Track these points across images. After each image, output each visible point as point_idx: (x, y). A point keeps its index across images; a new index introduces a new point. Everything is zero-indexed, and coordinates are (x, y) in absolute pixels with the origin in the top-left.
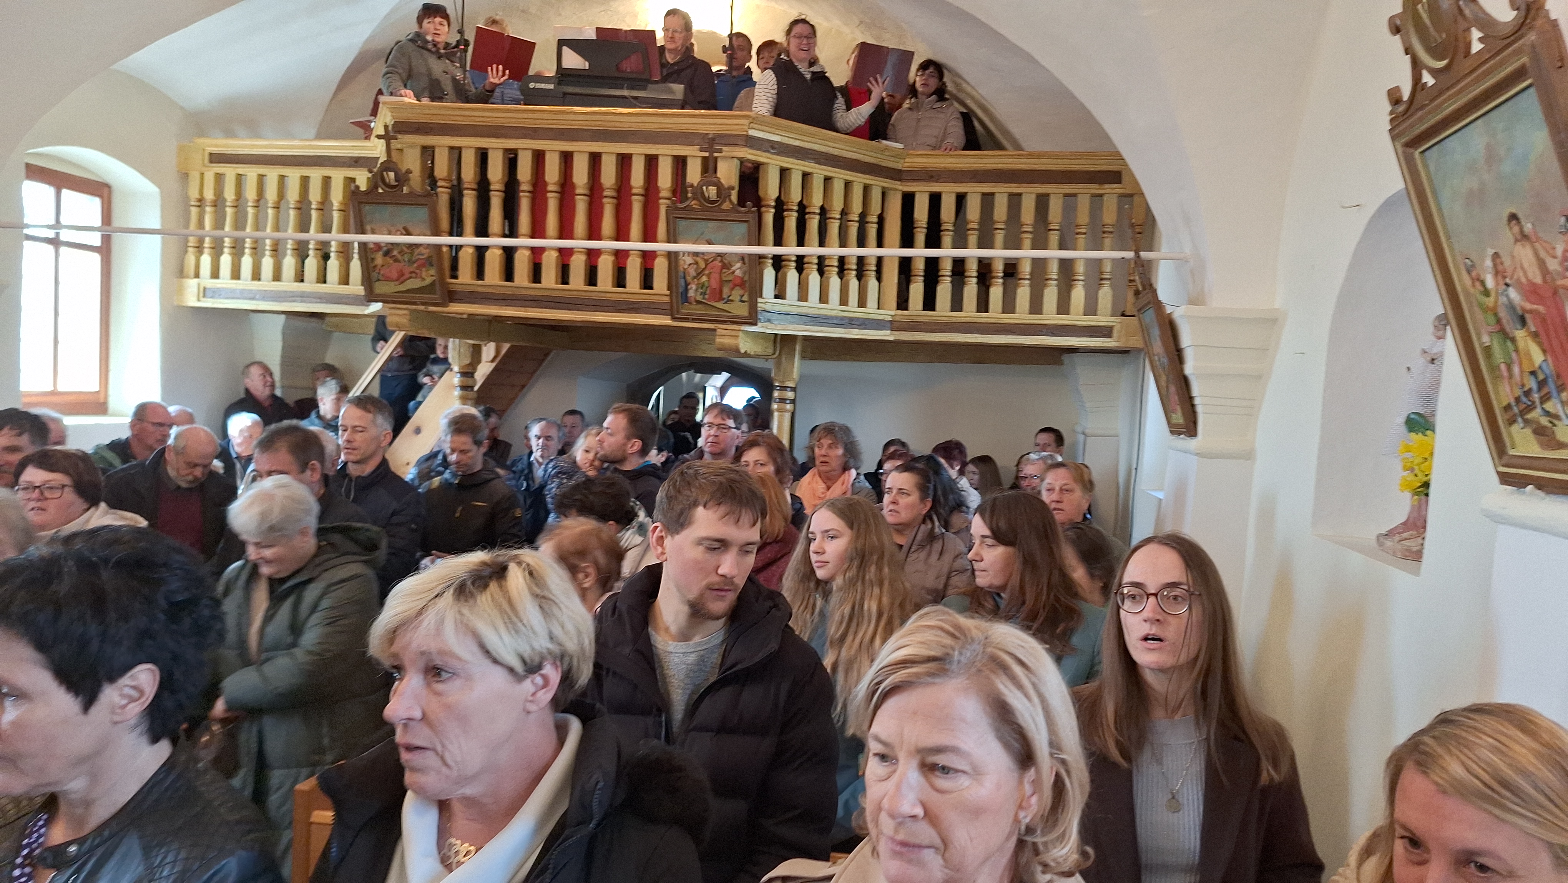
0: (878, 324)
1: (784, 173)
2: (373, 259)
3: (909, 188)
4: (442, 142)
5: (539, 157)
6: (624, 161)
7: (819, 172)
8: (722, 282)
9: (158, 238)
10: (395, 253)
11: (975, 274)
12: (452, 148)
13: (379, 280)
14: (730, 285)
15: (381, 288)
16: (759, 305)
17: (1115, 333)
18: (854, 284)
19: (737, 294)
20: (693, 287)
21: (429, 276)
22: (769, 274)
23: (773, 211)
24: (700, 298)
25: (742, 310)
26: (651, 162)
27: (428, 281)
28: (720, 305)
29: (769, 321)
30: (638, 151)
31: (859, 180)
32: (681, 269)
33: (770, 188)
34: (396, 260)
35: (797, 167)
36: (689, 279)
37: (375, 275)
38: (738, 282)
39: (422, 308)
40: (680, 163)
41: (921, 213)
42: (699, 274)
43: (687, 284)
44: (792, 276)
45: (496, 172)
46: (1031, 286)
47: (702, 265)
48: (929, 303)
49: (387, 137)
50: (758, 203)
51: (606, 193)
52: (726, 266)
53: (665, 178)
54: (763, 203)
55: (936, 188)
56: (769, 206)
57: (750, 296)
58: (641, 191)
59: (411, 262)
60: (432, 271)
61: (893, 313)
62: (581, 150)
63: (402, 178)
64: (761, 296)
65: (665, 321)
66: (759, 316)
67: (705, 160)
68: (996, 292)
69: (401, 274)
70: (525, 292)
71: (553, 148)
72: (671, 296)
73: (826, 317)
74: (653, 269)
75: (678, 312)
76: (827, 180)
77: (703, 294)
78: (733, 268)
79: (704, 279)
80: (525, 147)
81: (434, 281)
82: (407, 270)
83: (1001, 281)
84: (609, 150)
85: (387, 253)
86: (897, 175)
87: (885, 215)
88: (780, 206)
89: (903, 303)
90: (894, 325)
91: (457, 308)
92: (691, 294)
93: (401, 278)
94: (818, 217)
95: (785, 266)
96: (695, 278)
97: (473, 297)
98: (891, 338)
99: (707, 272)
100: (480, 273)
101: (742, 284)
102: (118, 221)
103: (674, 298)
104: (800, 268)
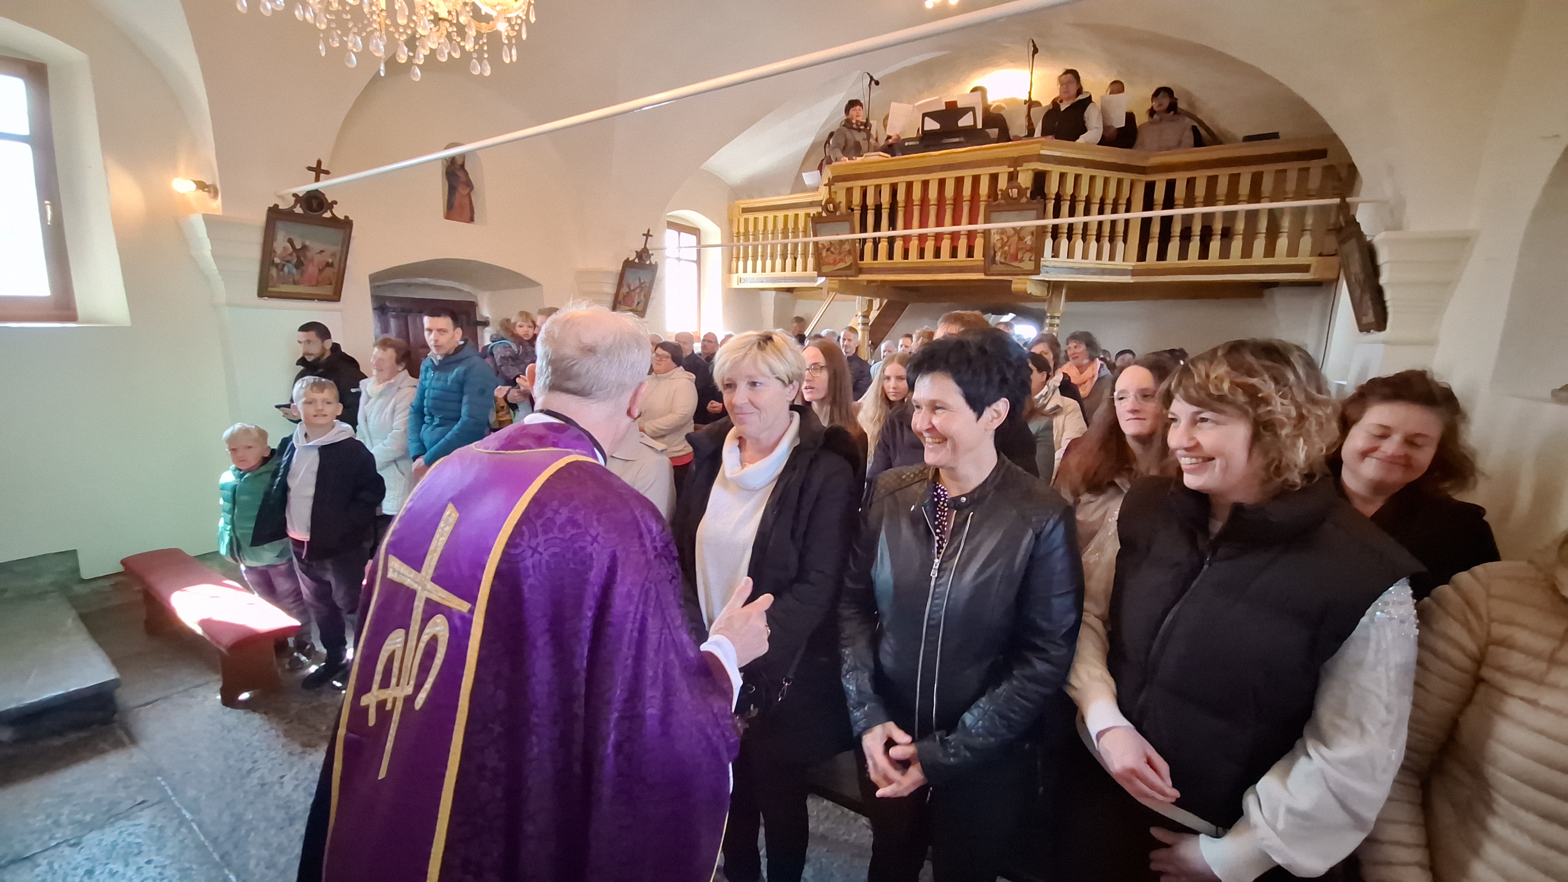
0: (1123, 272)
1: (1062, 176)
2: (821, 254)
3: (1150, 178)
4: (857, 185)
5: (909, 185)
6: (959, 181)
7: (1086, 173)
8: (1018, 250)
9: (720, 248)
10: (832, 249)
11: (1199, 233)
12: (862, 187)
13: (824, 265)
14: (1024, 251)
15: (825, 269)
16: (1042, 263)
17: (1312, 269)
18: (1107, 246)
19: (1027, 256)
20: (999, 254)
21: (849, 261)
22: (1049, 242)
23: (1054, 201)
24: (1003, 261)
25: (1029, 266)
26: (976, 180)
27: (849, 264)
28: (1016, 264)
29: (1047, 272)
30: (968, 174)
31: (1114, 176)
32: (992, 245)
33: (1052, 188)
34: (832, 253)
35: (1071, 171)
36: (996, 249)
37: (822, 262)
38: (1028, 248)
39: (845, 278)
40: (994, 178)
41: (1159, 194)
42: (1002, 247)
43: (995, 252)
44: (1064, 243)
45: (885, 199)
46: (1243, 239)
47: (1005, 240)
48: (1162, 255)
49: (829, 184)
50: (1044, 196)
51: (947, 202)
52: (1021, 239)
53: (984, 188)
54: (1047, 197)
55: (1171, 176)
56: (1052, 199)
57: (1035, 258)
58: (969, 198)
59: (840, 254)
60: (851, 258)
61: (1134, 264)
62: (934, 178)
63: (836, 207)
64: (1043, 257)
65: (981, 276)
66: (1041, 270)
67: (1010, 174)
68: (1215, 245)
69: (835, 261)
70: (901, 266)
71: (917, 179)
72: (984, 260)
73: (1086, 268)
74: (974, 246)
75: (989, 270)
76: (1092, 178)
77: (1005, 258)
78: (1025, 240)
79: (1006, 248)
80: (901, 181)
81: (851, 264)
82: (838, 258)
83: (1219, 237)
84: (950, 176)
85: (828, 250)
86: (1142, 170)
87: (1132, 199)
88: (1058, 198)
89: (1142, 256)
90: (1134, 273)
91: (863, 277)
92: (998, 258)
93: (835, 263)
94: (1084, 203)
95: (1061, 237)
96: (1000, 248)
97: (871, 271)
98: (1132, 281)
99: (1008, 243)
100: (875, 257)
101: (1030, 250)
102: (702, 243)
103: (987, 262)
104: (1070, 238)
